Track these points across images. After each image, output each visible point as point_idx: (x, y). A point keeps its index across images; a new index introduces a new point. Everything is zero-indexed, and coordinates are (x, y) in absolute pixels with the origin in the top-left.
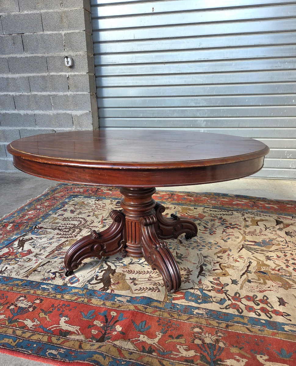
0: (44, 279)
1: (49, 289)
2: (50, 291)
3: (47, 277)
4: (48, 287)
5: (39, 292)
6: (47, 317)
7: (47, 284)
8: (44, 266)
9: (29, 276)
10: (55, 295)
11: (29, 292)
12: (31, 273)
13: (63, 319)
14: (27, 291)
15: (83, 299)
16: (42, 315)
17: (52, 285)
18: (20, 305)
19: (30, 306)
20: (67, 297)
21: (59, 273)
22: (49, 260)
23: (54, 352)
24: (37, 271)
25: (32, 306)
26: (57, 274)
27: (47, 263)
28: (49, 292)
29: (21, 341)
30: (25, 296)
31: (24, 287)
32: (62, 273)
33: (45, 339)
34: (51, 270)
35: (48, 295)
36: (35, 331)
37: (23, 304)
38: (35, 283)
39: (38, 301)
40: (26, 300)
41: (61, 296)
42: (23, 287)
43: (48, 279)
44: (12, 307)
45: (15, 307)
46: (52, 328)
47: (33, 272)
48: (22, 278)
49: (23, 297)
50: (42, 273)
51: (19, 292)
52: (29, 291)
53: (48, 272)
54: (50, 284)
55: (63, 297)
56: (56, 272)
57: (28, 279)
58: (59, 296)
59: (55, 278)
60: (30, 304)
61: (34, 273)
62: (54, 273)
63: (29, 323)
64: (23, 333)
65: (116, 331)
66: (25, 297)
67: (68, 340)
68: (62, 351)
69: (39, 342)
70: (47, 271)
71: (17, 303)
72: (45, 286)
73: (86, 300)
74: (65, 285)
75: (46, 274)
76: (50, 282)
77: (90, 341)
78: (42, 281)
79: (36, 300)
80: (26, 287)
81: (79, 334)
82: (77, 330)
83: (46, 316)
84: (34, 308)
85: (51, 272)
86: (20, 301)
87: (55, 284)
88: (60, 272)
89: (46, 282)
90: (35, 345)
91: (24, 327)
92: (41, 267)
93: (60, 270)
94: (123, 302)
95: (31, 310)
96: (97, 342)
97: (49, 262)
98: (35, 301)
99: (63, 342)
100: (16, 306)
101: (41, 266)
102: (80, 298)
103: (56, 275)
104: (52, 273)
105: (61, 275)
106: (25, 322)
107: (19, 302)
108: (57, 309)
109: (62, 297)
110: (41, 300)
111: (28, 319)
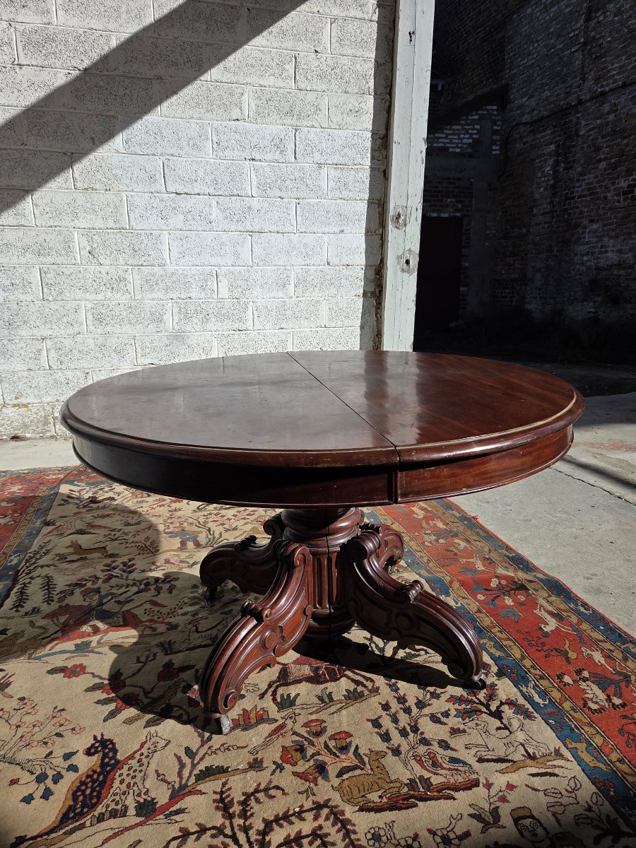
0: (528, 715)
1: (534, 688)
2: (533, 683)
3: (519, 716)
4: (533, 692)
5: (556, 695)
6: (566, 647)
7: (529, 699)
8: (501, 754)
9: (553, 750)
10: (532, 670)
11: (573, 710)
12: (543, 756)
13: (547, 629)
14: (575, 715)
15: (496, 634)
16: (572, 655)
17: (521, 691)
18: (602, 696)
19: (585, 680)
20: (516, 653)
21: (487, 706)
22: (476, 766)
23: (582, 609)
24: (526, 751)
25: (580, 678)
26: (493, 708)
27: (488, 760)
28: (537, 683)
29: (619, 644)
30: (584, 707)
31: (577, 728)
32: (482, 703)
33: (585, 626)
34: (498, 729)
35: (542, 678)
36: (594, 644)
37: (595, 693)
38: (551, 721)
39: (567, 679)
40: (586, 696)
41: (524, 662)
42: (579, 730)
43: (519, 710)
44: (617, 701)
45: (612, 697)
46: (567, 629)
47: (538, 756)
48: (571, 758)
49: (589, 708)
50: (520, 736)
51: (591, 726)
52: (572, 712)
53: (506, 728)
54: (523, 695)
55: (522, 656)
56: (491, 714)
57: (558, 744)
58: (527, 663)
59: (504, 701)
60: (583, 685)
61: (537, 753)
62: (498, 715)
63: (598, 657)
64: (612, 651)
65: (500, 583)
66: (585, 705)
67: (559, 609)
68: (572, 606)
69: (595, 628)
70: (507, 732)
71: (605, 702)
72: (537, 698)
73: (496, 630)
74: (500, 674)
75: (515, 724)
76: (521, 701)
77: (535, 595)
78: (535, 714)
79: (568, 684)
80: (573, 726)
81: (541, 606)
82: (540, 610)
83: (568, 649)
84: (579, 672)
85: (498, 723)
86: (596, 703)
87: (515, 689)
88: (484, 710)
89: (528, 706)
90: (602, 628)
91: (608, 657)
92: (509, 758)
93: (478, 713)
94: (453, 599)
95: (586, 674)
96: (529, 590)
97: (481, 760)
98: (572, 683)
99: (565, 611)
100: (609, 699)
101: (509, 761)
102: (500, 639)
103: (498, 707)
104: (500, 718)
105: (489, 701)
106: (603, 662)
107: (601, 703)
108: (545, 648)
109: (523, 658)
110: (560, 677)
111: (597, 661)
